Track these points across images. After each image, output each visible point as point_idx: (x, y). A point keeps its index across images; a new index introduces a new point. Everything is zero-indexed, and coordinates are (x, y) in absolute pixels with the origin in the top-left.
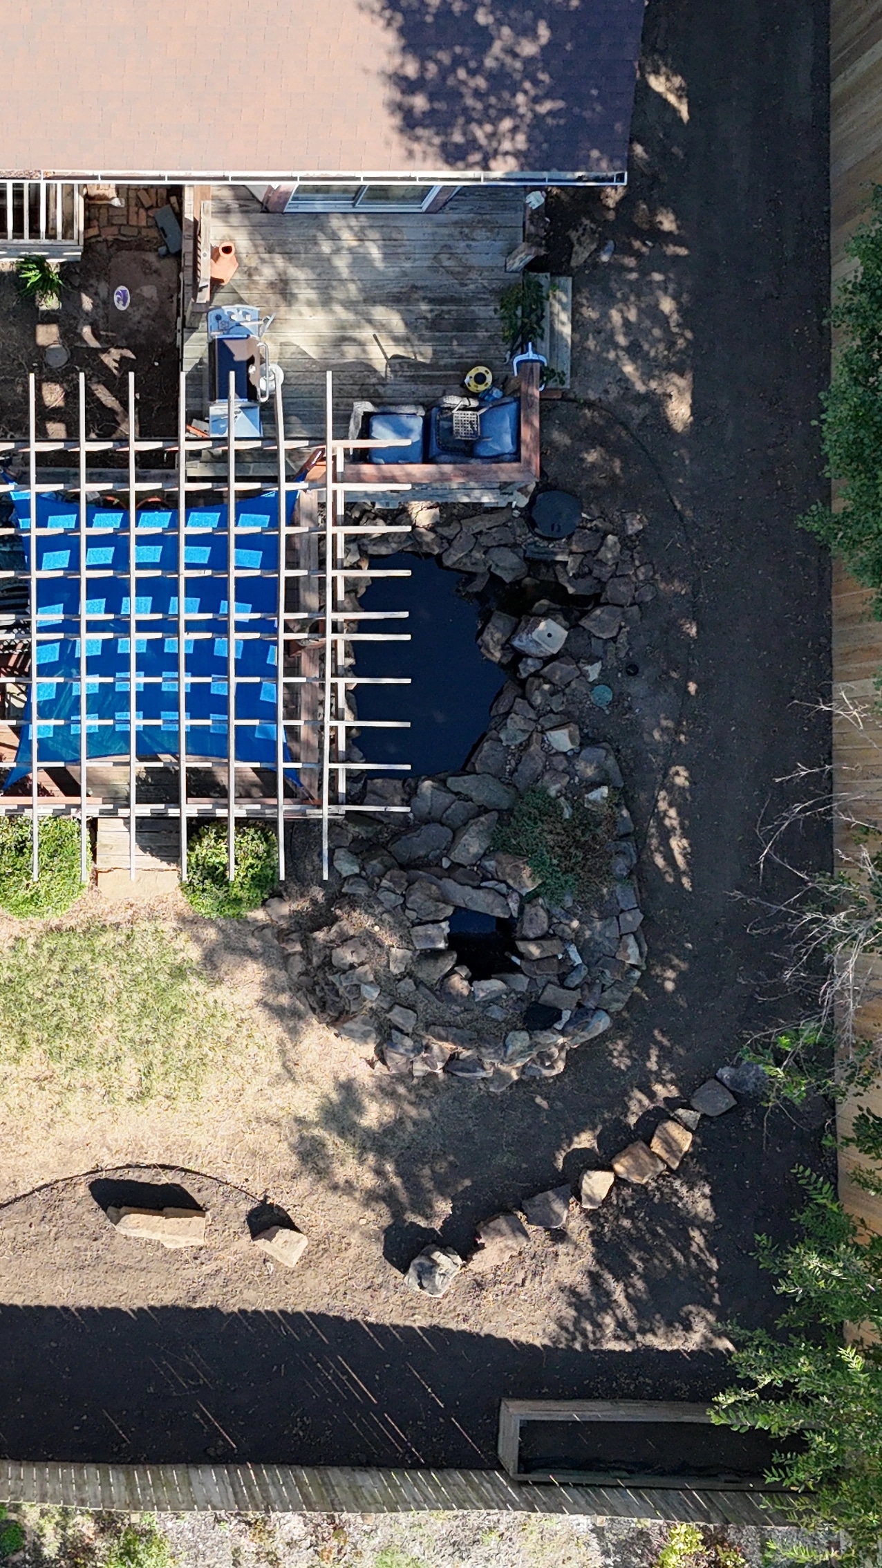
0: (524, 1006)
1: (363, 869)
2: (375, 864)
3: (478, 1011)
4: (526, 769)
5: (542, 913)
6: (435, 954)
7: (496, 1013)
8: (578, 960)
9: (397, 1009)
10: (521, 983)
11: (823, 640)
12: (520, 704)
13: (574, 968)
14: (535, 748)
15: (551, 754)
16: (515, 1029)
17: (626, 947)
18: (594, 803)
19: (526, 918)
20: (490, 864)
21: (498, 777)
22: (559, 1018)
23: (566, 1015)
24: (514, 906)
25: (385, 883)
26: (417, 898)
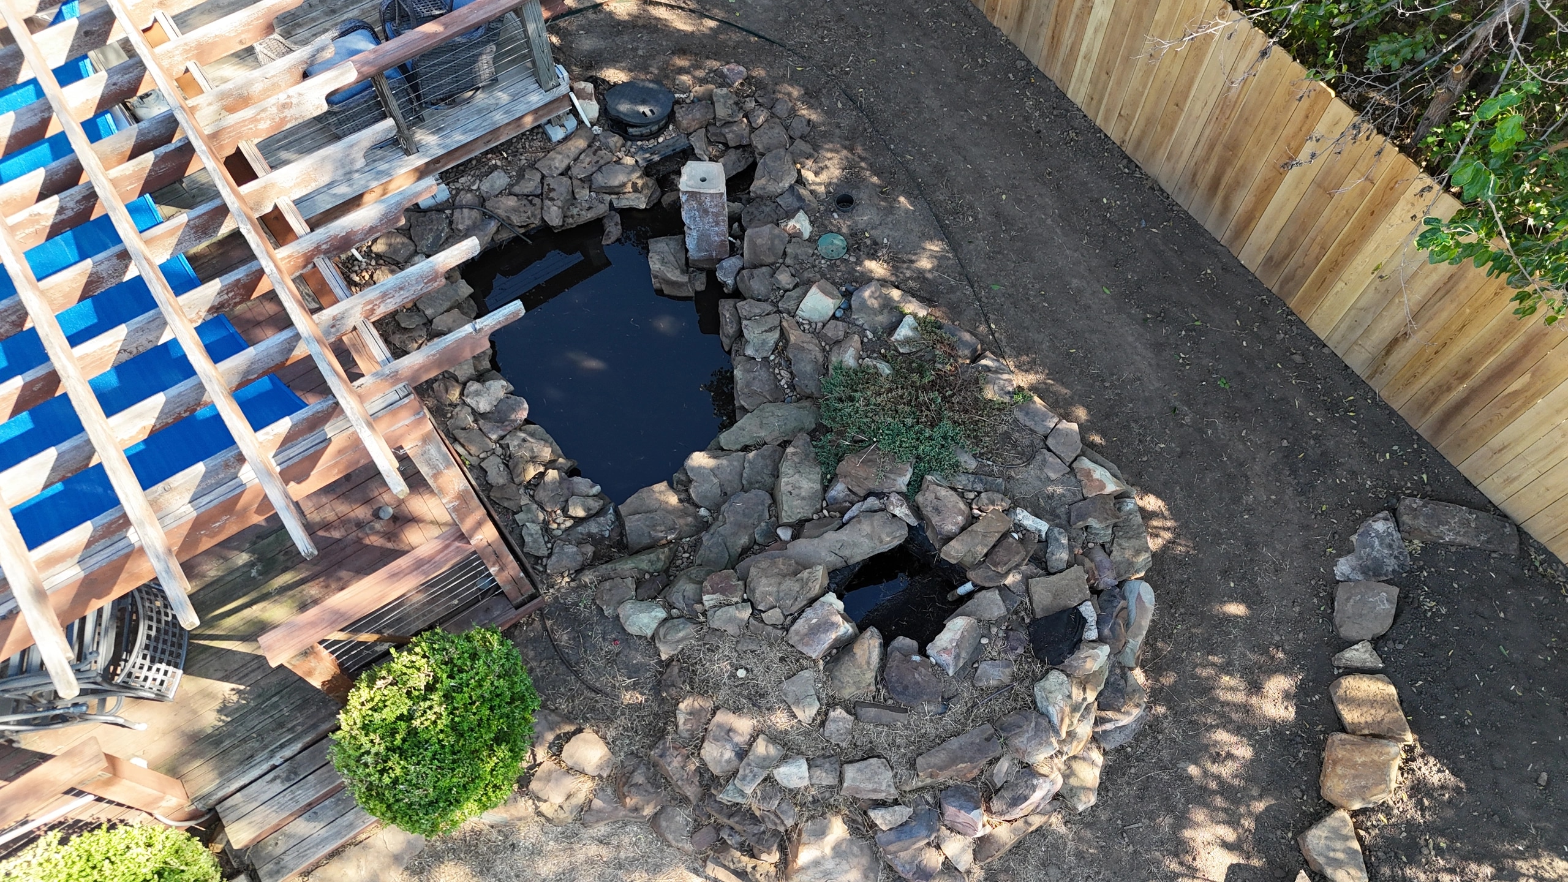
0: (1023, 635)
1: (669, 606)
2: (684, 588)
3: (966, 692)
4: (805, 366)
5: (943, 492)
6: (843, 648)
7: (993, 674)
8: (1043, 526)
9: (850, 772)
10: (992, 604)
11: (1021, 64)
12: (744, 307)
13: (1045, 542)
14: (794, 336)
15: (816, 331)
16: (1036, 679)
17: (1088, 474)
18: (907, 341)
19: (928, 511)
20: (839, 490)
21: (778, 397)
22: (1082, 621)
23: (1089, 611)
24: (901, 511)
25: (709, 600)
26: (765, 588)
